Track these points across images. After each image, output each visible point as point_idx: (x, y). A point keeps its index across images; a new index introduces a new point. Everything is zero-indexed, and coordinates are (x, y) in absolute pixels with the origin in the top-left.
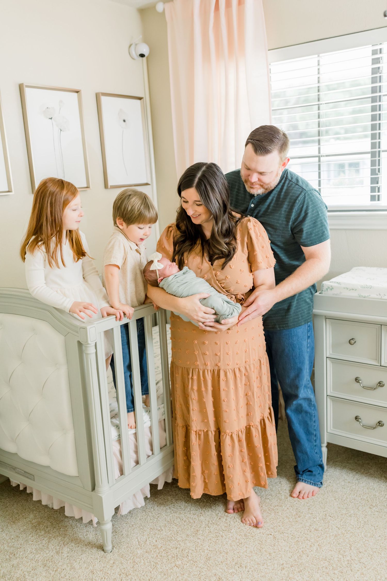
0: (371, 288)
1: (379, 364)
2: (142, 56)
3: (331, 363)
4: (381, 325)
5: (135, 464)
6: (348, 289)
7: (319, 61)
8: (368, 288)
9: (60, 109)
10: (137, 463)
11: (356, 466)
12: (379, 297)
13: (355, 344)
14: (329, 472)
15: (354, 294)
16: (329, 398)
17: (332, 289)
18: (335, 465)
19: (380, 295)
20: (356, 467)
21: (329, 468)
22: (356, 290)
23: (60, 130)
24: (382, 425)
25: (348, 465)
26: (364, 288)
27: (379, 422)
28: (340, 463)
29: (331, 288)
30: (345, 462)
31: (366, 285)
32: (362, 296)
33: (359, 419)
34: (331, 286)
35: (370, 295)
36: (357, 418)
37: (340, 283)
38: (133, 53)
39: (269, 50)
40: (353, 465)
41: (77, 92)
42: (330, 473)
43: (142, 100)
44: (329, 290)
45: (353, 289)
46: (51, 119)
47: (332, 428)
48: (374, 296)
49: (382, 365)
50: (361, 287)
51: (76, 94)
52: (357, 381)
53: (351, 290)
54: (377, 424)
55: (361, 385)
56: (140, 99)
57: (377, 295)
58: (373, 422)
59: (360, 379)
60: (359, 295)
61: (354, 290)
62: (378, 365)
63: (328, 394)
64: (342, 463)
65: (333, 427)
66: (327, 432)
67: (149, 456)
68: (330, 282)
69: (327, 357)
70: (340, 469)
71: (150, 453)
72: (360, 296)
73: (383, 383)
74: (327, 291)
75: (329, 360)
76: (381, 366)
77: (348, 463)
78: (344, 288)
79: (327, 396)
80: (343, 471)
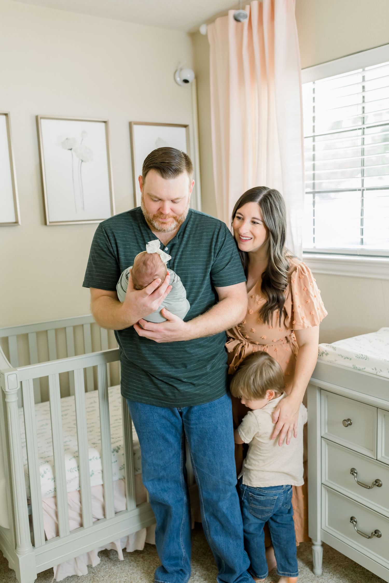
0: (366, 359)
1: (375, 457)
2: (186, 81)
3: (326, 444)
4: (377, 408)
5: (78, 526)
6: (342, 357)
7: (364, 77)
8: (363, 359)
9: (82, 140)
10: (81, 525)
11: (361, 577)
12: (374, 372)
13: (349, 426)
14: (322, 578)
15: (348, 364)
16: (324, 486)
17: (327, 354)
18: (335, 571)
19: (376, 369)
20: (361, 579)
21: (327, 572)
22: (351, 359)
23: (81, 161)
24: (379, 536)
25: (352, 574)
26: (359, 358)
27: (376, 532)
28: (343, 570)
29: (326, 352)
30: (350, 569)
31: (362, 355)
32: (357, 368)
33: (354, 521)
34: (326, 351)
35: (365, 368)
36: (352, 518)
37: (335, 348)
38: (178, 79)
39: (302, 69)
40: (358, 575)
41: (105, 122)
42: (323, 580)
43: (187, 128)
44: (324, 355)
45: (348, 358)
46: (71, 149)
47: (327, 525)
48: (369, 369)
49: (378, 458)
50: (356, 357)
51: (103, 124)
52: (352, 473)
53: (346, 359)
54: (372, 533)
55: (356, 479)
56: (185, 126)
57: (373, 369)
58: (369, 529)
59: (356, 472)
60: (353, 366)
61: (349, 360)
62: (373, 458)
63: (323, 482)
64: (345, 569)
65: (329, 525)
66: (321, 528)
67: (98, 520)
68: (326, 346)
69: (322, 437)
70: (338, 578)
71: (100, 516)
72: (354, 368)
73: (381, 483)
74: (323, 355)
75: (324, 440)
76: (377, 460)
77: (354, 571)
78: (339, 355)
79: (322, 484)
80: (340, 581)
